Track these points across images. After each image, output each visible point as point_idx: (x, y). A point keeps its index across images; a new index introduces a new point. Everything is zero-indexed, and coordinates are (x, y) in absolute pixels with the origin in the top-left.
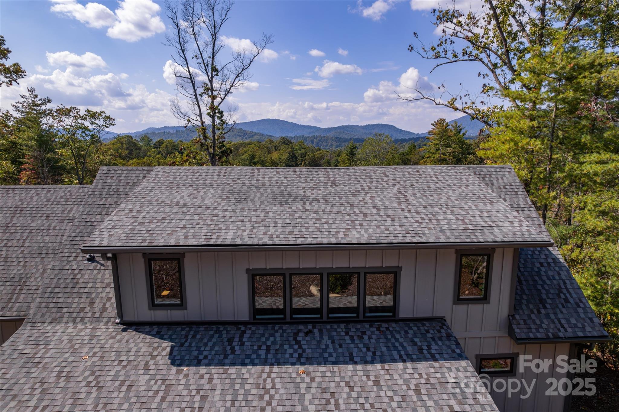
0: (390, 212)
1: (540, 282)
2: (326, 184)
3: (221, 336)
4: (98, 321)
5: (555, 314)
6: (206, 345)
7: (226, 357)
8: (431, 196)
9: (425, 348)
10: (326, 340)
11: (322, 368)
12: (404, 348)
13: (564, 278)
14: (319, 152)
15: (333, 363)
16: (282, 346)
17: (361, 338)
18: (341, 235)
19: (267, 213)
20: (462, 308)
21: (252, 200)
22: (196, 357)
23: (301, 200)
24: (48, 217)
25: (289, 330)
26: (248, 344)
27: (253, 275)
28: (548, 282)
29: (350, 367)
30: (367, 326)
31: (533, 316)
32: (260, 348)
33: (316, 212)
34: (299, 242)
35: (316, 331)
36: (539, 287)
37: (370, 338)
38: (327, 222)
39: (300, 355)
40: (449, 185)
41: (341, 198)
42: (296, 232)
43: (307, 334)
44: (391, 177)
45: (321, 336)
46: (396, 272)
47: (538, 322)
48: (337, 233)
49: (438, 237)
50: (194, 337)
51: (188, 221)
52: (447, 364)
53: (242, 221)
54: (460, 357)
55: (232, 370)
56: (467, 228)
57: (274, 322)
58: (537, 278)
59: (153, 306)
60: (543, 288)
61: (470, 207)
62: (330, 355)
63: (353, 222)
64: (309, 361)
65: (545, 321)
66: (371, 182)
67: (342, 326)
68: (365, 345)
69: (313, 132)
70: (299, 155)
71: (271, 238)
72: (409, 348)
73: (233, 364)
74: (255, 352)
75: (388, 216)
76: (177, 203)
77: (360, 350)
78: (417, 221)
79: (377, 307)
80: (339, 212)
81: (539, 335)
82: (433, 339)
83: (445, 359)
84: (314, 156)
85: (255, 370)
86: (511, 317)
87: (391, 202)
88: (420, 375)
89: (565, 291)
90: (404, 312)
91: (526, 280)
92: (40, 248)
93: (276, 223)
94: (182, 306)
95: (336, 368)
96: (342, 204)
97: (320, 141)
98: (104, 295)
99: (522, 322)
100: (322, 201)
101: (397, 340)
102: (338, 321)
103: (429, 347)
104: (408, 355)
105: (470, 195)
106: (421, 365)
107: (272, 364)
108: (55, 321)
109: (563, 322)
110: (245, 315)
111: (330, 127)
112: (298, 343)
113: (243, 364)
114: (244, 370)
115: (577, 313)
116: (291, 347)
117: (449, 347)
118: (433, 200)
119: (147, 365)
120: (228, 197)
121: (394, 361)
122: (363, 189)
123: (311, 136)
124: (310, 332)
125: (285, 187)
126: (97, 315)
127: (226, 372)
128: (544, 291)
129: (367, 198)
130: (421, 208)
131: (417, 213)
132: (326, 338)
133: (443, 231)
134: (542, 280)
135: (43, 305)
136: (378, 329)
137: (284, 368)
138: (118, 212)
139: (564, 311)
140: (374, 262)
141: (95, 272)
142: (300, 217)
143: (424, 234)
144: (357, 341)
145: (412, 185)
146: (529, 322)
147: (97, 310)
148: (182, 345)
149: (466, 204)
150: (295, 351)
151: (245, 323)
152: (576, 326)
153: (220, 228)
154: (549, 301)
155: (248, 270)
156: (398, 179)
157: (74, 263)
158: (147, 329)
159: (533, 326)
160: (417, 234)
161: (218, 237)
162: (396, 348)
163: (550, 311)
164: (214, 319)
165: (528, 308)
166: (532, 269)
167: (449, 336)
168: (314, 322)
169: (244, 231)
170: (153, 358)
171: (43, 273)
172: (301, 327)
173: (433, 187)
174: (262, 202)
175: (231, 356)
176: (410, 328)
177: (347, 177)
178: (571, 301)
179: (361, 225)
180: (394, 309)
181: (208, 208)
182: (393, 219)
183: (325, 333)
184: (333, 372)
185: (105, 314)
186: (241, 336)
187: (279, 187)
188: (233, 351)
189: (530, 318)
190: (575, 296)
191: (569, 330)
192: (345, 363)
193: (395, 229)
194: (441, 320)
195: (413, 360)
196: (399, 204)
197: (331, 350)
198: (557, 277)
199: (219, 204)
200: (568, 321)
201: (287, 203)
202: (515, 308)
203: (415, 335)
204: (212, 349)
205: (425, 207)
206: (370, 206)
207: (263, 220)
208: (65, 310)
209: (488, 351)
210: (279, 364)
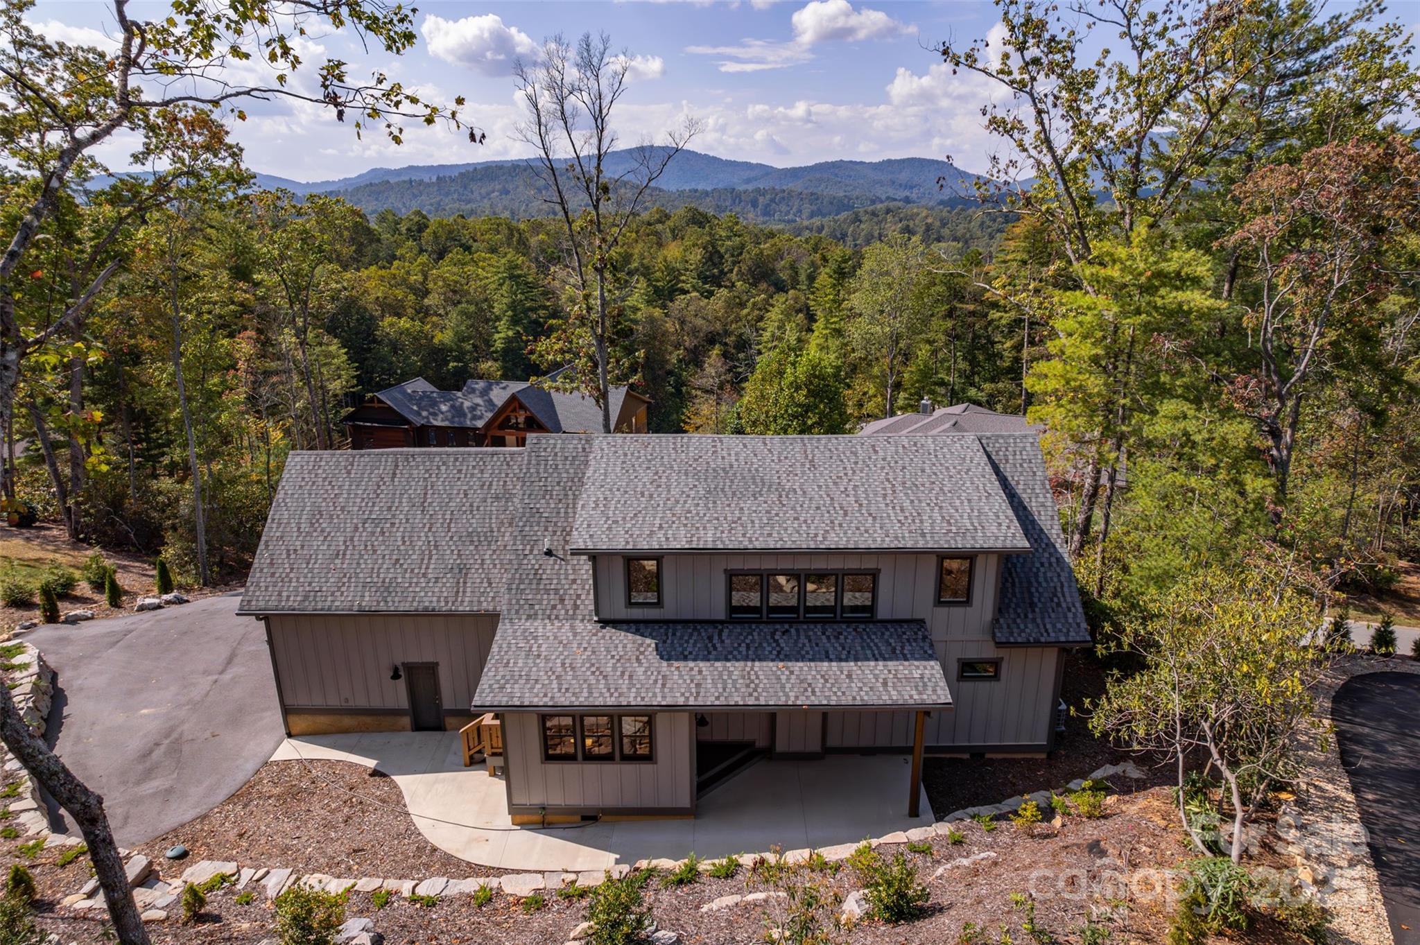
0: (873, 509)
1: (1035, 584)
2: (803, 465)
3: (700, 634)
4: (573, 617)
5: (1043, 619)
6: (687, 642)
7: (709, 653)
8: (923, 485)
9: (898, 648)
10: (803, 639)
11: (801, 664)
12: (878, 648)
13: (1063, 579)
14: (771, 241)
15: (810, 660)
16: (760, 644)
17: (837, 638)
18: (820, 538)
19: (742, 509)
20: (943, 611)
21: (723, 490)
22: (682, 653)
23: (777, 490)
24: (466, 495)
25: (767, 629)
26: (727, 641)
27: (731, 575)
28: (1044, 584)
29: (826, 664)
30: (844, 626)
31: (1018, 621)
32: (740, 645)
33: (793, 508)
34: (778, 546)
35: (793, 631)
36: (1033, 590)
37: (846, 638)
38: (805, 521)
39: (779, 653)
40: (947, 468)
41: (820, 487)
42: (775, 535)
43: (784, 633)
44: (881, 453)
45: (798, 635)
46: (874, 575)
47: (1022, 626)
48: (816, 535)
49: (917, 542)
50: (674, 634)
51: (662, 518)
52: (916, 663)
53: (717, 519)
54: (930, 657)
55: (718, 664)
56: (950, 531)
57: (750, 622)
58: (1033, 580)
59: (630, 604)
60: (1037, 591)
61: (962, 503)
62: (807, 653)
63: (832, 522)
64: (788, 658)
65: (1030, 626)
66: (856, 463)
67: (819, 626)
68: (841, 645)
69: (755, 179)
70: (727, 250)
71: (750, 541)
72: (883, 648)
73: (717, 660)
74: (735, 649)
75: (870, 515)
76: (642, 494)
77: (835, 648)
78: (899, 521)
79: (857, 606)
80: (818, 508)
81: (1020, 640)
82: (908, 640)
83: (916, 659)
84: (762, 253)
85: (740, 664)
86: (996, 621)
87: (876, 495)
88: (890, 671)
89: (1060, 595)
90: (883, 613)
91: (1021, 583)
92: (470, 534)
93: (753, 522)
94: (659, 604)
95: (812, 664)
96: (821, 496)
97: (772, 200)
98: (572, 592)
99: (1005, 626)
100: (799, 492)
101: (872, 640)
102: (815, 621)
103: (903, 648)
104: (881, 654)
105: (968, 484)
106: (891, 664)
107: (753, 660)
108: (529, 617)
109: (1048, 626)
110: (721, 614)
111: (797, 165)
112: (776, 641)
113: (727, 660)
114: (728, 664)
115: (1066, 617)
116: (769, 644)
117: (922, 648)
118: (923, 492)
119: (638, 659)
120: (695, 486)
121: (868, 660)
122: (846, 474)
123: (750, 187)
124: (787, 631)
125: (757, 470)
126: (571, 612)
127: (712, 666)
128: (1037, 595)
129: (850, 488)
130: (907, 504)
131: (902, 510)
132: (802, 637)
133: (923, 535)
134: (1037, 581)
135: (514, 602)
136: (855, 630)
137: (765, 664)
138: (583, 506)
139: (1053, 615)
140: (852, 564)
141: (557, 567)
142: (777, 515)
143: (903, 537)
144: (833, 640)
145: (904, 468)
146: (1013, 626)
147: (569, 607)
148: (665, 642)
149: (959, 498)
150: (774, 649)
151: (721, 622)
152: (1060, 630)
153: (698, 529)
154: (1040, 605)
155: (726, 570)
156: (889, 459)
157: (531, 557)
158: (625, 627)
159: (1015, 630)
160: (896, 538)
161: (699, 539)
162: (870, 648)
163: (1038, 616)
164: (690, 617)
165: (1015, 612)
166: (1031, 569)
167: (924, 638)
168: (791, 622)
169: (722, 532)
170: (642, 653)
171: (482, 564)
172: (778, 626)
173: (928, 471)
174: (734, 494)
175: (714, 653)
176: (887, 630)
177: (828, 454)
178: (1064, 605)
179: (840, 525)
180: (871, 609)
181: (677, 502)
182: (874, 518)
183: (802, 633)
184: (810, 667)
185: (578, 612)
186: (720, 635)
187: (750, 471)
188: (715, 648)
189: (1015, 622)
190: (1069, 599)
191: (1053, 635)
192: (821, 660)
193: (875, 531)
194: (921, 622)
195: (885, 659)
196: (885, 496)
197: (808, 649)
198: (1055, 580)
199: (688, 496)
200: (1054, 626)
201: (761, 495)
202: (1000, 611)
203: (891, 636)
204: (694, 645)
205: (912, 502)
206: (852, 499)
207: (740, 518)
208: (537, 607)
209: (972, 654)
210: (760, 660)
